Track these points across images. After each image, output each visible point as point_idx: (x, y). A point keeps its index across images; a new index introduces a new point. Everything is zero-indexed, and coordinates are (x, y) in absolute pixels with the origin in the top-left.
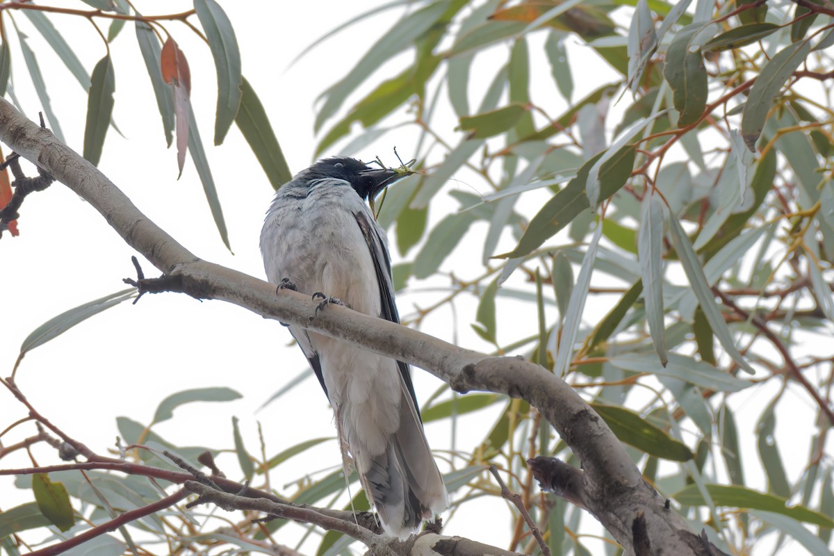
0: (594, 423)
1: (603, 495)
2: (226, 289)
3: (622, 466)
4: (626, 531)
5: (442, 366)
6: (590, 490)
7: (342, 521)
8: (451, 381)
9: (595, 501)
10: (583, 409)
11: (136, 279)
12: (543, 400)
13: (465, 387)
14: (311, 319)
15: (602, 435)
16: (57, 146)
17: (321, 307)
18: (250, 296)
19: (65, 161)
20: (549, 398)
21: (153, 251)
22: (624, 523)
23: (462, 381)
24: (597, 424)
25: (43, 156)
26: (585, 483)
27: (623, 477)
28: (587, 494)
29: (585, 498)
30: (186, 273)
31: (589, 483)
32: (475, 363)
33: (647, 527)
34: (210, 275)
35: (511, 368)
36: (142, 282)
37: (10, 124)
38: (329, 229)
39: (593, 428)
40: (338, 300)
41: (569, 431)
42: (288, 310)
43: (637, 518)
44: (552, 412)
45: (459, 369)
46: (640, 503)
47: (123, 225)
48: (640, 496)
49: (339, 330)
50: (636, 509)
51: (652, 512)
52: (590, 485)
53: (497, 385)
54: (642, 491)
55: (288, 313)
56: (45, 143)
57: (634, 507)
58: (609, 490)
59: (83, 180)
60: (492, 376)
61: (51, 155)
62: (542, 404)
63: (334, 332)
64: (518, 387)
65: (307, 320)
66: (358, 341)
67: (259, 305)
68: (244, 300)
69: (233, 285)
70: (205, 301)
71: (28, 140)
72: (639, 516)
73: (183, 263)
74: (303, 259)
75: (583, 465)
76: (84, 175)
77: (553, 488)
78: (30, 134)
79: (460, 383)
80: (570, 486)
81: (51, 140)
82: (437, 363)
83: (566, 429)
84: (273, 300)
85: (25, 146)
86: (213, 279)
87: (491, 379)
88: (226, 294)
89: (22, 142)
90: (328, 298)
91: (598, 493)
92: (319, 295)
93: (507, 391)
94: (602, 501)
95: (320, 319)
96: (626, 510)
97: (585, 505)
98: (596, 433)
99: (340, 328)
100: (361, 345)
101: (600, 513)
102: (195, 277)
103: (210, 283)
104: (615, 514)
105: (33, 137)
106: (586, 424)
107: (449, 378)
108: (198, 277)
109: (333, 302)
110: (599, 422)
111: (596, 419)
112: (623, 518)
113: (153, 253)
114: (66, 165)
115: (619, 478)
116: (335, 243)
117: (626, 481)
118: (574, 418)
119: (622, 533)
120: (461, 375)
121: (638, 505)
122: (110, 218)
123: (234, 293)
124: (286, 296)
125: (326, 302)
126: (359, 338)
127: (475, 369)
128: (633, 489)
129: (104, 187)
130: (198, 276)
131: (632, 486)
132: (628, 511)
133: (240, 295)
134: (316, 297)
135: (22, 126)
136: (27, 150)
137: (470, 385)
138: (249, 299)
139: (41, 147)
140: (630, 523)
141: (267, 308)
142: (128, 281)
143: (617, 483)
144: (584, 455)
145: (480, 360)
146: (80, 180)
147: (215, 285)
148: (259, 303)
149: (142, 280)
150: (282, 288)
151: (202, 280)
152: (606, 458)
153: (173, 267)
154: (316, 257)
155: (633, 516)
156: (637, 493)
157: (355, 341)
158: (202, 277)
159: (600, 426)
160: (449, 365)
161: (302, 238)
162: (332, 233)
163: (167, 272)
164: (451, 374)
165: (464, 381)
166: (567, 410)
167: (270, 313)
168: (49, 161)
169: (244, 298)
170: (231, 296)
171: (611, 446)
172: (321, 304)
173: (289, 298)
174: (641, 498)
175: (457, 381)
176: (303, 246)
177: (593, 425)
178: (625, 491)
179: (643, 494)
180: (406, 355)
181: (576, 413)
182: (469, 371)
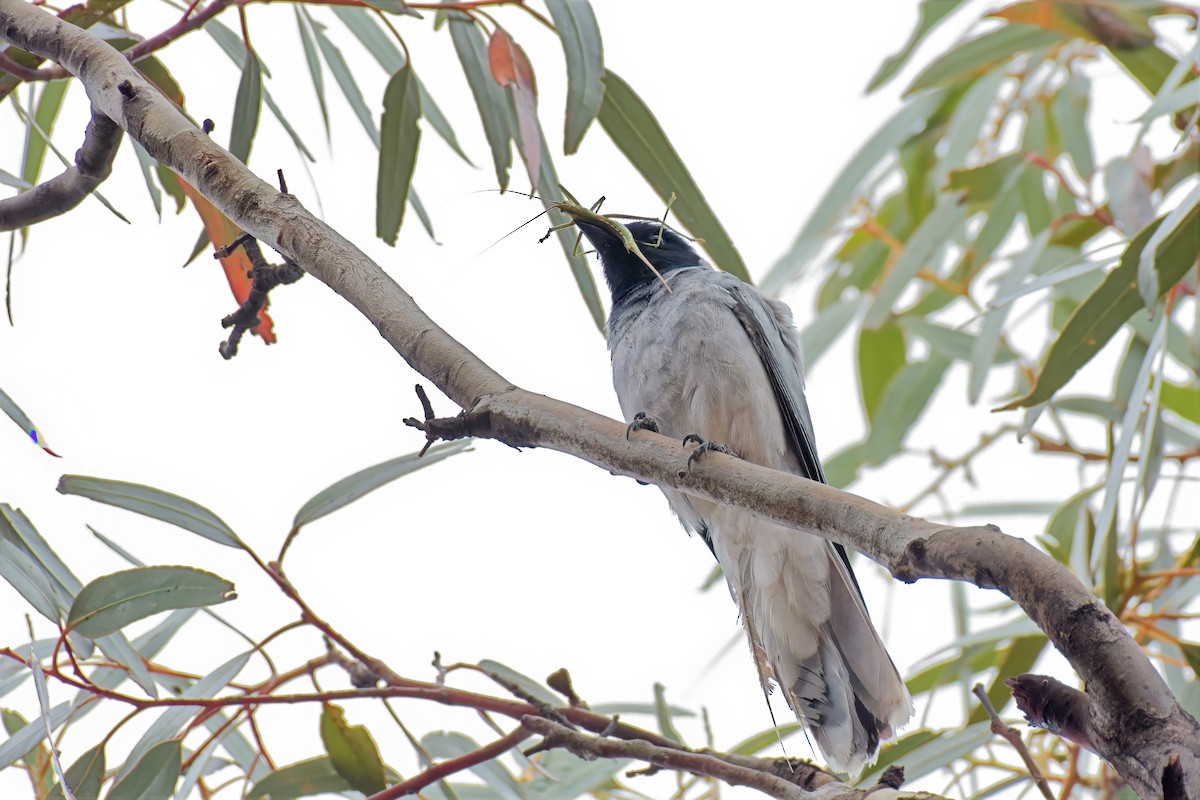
0: (1104, 623)
1: (1119, 732)
2: (555, 431)
3: (1146, 688)
4: (1154, 785)
5: (876, 542)
6: (1099, 725)
7: (756, 772)
8: (891, 564)
9: (1107, 741)
10: (1088, 603)
11: (422, 419)
12: (1026, 591)
13: (912, 573)
14: (682, 475)
15: (1115, 642)
16: (304, 221)
17: (696, 457)
18: (591, 442)
19: (318, 242)
20: (1036, 587)
21: (447, 377)
22: (1151, 773)
23: (906, 564)
24: (1109, 625)
25: (285, 237)
26: (1093, 714)
27: (1148, 704)
28: (1096, 730)
29: (1093, 736)
30: (496, 409)
31: (1098, 714)
32: (926, 538)
33: (1184, 777)
34: (531, 412)
35: (979, 544)
36: (430, 425)
37: (234, 189)
38: (696, 337)
39: (1102, 631)
40: (722, 445)
41: (1067, 636)
42: (647, 463)
43: (1169, 765)
44: (1041, 609)
45: (901, 547)
46: (1174, 742)
47: (403, 338)
48: (1173, 732)
49: (723, 491)
50: (1167, 752)
51: (1192, 754)
52: (1099, 716)
53: (958, 568)
54: (1176, 724)
55: (647, 467)
56: (287, 217)
57: (1165, 748)
58: (1127, 724)
59: (343, 272)
60: (951, 556)
61: (296, 234)
62: (1026, 596)
63: (716, 495)
64: (989, 573)
65: (674, 476)
66: (753, 507)
67: (605, 456)
68: (583, 448)
69: (566, 427)
70: (526, 450)
71: (262, 212)
72: (1173, 762)
73: (492, 395)
74: (665, 386)
75: (1089, 686)
76: (347, 264)
77: (1046, 722)
78: (265, 203)
79: (904, 568)
80: (1070, 719)
81: (296, 212)
82: (870, 538)
83: (1061, 634)
84: (623, 447)
85: (257, 220)
86: (537, 419)
87: (949, 562)
88: (556, 441)
89: (253, 216)
90: (706, 443)
91: (1113, 726)
92: (694, 438)
93: (973, 578)
94: (1117, 740)
95: (694, 475)
96: (1154, 753)
97: (1095, 747)
98: (1107, 639)
99: (726, 488)
100: (757, 513)
101: (1115, 758)
102: (509, 414)
103: (531, 423)
104: (1137, 759)
105: (270, 208)
106: (1092, 625)
107: (888, 560)
108: (514, 415)
109: (715, 449)
110: (1111, 622)
111: (1106, 618)
112: (1150, 766)
113: (447, 381)
114: (318, 249)
115: (1142, 706)
116: (705, 355)
117: (1153, 709)
118: (1073, 616)
119: (1149, 788)
120: (905, 555)
121: (1171, 746)
122: (383, 329)
123: (566, 438)
124: (644, 441)
125: (703, 449)
126: (754, 502)
127: (926, 545)
128: (1164, 721)
129: (375, 282)
130: (515, 412)
131: (1161, 717)
132: (1156, 755)
133: (577, 441)
134: (688, 443)
135: (253, 191)
136: (261, 228)
137: (918, 571)
138: (590, 447)
139: (281, 223)
140: (1160, 773)
141: (616, 459)
142: (410, 422)
143: (1140, 713)
144: (1089, 671)
145: (932, 532)
146: (339, 270)
147: (540, 426)
148: (605, 452)
149: (430, 421)
150: (635, 429)
151: (521, 420)
152: (1121, 676)
153: (477, 401)
154: (683, 381)
155: (1164, 762)
156: (1169, 727)
157: (748, 506)
158: (520, 415)
159: (1112, 628)
160: (887, 540)
161: (660, 357)
162: (702, 342)
163: (468, 407)
164: (890, 555)
165: (910, 564)
166: (1062, 605)
167: (621, 467)
168: (294, 244)
169: (582, 445)
170: (562, 442)
171: (1130, 658)
172: (695, 452)
173: (648, 444)
174: (1176, 735)
175: (899, 565)
176: (665, 369)
177: (1101, 626)
178: (1152, 725)
179: (1178, 729)
180: (823, 527)
181: (1076, 609)
182: (917, 549)
